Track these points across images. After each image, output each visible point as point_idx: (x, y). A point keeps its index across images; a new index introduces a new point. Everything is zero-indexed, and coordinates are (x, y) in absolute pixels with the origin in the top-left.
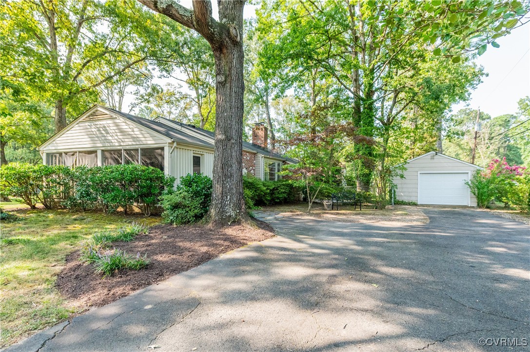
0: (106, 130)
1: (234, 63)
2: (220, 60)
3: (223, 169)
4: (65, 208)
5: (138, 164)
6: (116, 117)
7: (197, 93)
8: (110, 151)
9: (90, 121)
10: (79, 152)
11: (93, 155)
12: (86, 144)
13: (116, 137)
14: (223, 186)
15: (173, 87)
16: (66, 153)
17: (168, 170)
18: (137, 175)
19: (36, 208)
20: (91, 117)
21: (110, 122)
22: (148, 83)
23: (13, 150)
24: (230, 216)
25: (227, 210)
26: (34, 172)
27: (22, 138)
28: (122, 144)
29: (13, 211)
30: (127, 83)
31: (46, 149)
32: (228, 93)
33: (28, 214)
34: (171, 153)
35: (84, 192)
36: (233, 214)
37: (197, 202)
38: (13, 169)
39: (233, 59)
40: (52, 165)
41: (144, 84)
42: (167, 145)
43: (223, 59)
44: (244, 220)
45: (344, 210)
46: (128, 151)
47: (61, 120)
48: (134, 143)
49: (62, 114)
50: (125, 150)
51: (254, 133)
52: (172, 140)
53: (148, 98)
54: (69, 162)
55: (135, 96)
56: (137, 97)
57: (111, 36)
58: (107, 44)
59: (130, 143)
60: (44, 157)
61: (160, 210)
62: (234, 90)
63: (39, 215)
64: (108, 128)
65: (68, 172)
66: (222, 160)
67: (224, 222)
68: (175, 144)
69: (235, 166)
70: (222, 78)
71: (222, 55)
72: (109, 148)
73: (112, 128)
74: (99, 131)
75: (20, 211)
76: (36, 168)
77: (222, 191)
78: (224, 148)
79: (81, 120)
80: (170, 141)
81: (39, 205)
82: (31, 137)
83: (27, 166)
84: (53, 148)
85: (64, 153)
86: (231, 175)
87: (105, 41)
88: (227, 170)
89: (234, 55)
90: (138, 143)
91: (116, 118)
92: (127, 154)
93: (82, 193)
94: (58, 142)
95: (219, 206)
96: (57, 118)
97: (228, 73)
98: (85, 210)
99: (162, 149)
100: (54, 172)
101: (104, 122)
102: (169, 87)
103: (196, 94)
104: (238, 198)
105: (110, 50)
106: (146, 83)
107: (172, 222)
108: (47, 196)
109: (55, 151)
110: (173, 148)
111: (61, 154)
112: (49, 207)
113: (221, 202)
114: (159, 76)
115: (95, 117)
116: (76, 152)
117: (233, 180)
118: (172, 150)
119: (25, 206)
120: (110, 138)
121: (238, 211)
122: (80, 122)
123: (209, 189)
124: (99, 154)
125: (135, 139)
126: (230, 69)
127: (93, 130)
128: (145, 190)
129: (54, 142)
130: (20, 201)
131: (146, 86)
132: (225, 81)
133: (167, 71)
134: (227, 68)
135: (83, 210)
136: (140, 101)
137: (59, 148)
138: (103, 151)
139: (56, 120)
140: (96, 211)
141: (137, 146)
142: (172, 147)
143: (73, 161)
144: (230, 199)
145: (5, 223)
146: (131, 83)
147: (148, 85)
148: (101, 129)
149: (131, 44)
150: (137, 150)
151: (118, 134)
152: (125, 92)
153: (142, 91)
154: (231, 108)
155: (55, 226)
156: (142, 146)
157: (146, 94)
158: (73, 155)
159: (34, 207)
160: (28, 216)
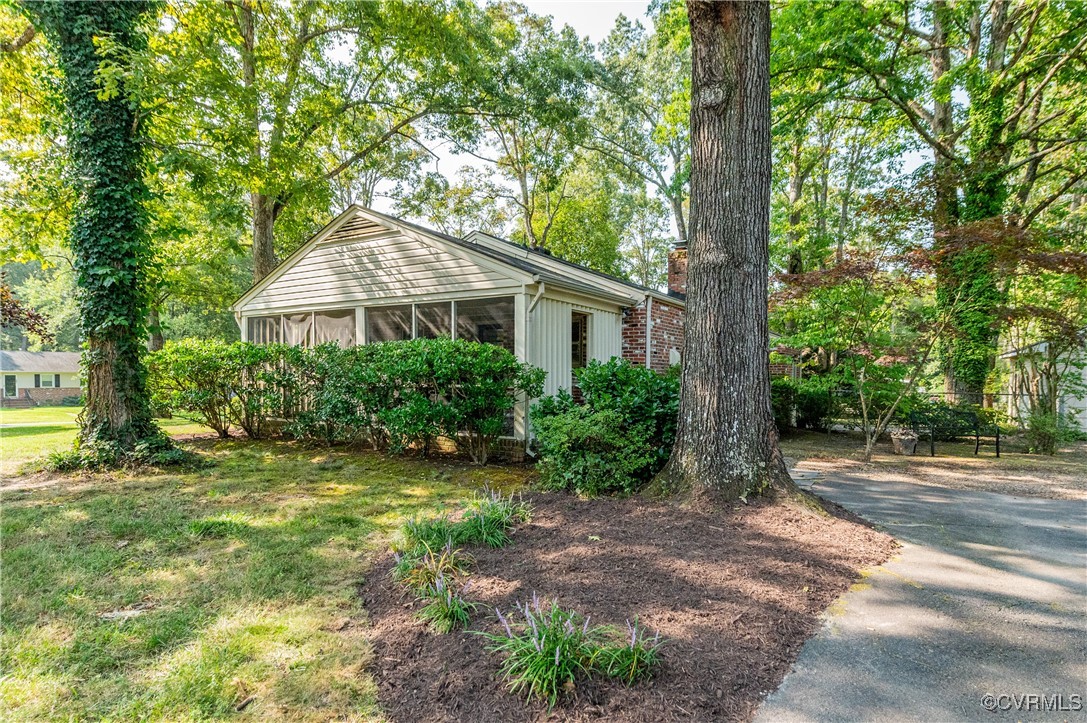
0: (376, 262)
1: (754, 48)
2: (710, 42)
3: (719, 347)
4: (289, 436)
5: (449, 339)
6: (400, 229)
7: (522, 186)
8: (383, 310)
9: (341, 241)
10: (317, 313)
11: (348, 319)
12: (328, 295)
13: (400, 277)
14: (720, 393)
15: (475, 174)
16: (288, 317)
17: (523, 351)
18: (464, 363)
19: (230, 436)
20: (344, 234)
21: (383, 242)
22: (418, 172)
23: (169, 316)
24: (741, 478)
25: (733, 462)
26: (230, 357)
27: (188, 293)
28: (413, 291)
29: (186, 442)
30: (378, 175)
31: (246, 308)
32: (733, 134)
33: (218, 450)
34: (531, 311)
35: (339, 405)
36: (749, 472)
37: (638, 436)
38: (188, 351)
39: (752, 36)
40: (265, 341)
41: (412, 175)
42: (523, 290)
43: (721, 39)
44: (785, 491)
45: (951, 454)
46: (427, 309)
47: (265, 251)
48: (441, 289)
49: (266, 237)
50: (418, 306)
51: (674, 266)
52: (537, 278)
53: (417, 203)
54: (295, 336)
55: (393, 201)
56: (398, 202)
57: (357, 70)
58: (350, 88)
59: (432, 289)
60: (243, 326)
61: (502, 449)
62: (750, 124)
63: (242, 455)
64: (380, 258)
65: (298, 359)
66: (716, 324)
67: (728, 494)
68: (542, 289)
69: (753, 339)
70: (716, 94)
71: (719, 30)
72: (382, 303)
73: (389, 256)
74: (360, 263)
75: (198, 441)
76: (232, 349)
77: (718, 407)
78: (722, 288)
79: (319, 242)
80: (530, 280)
81: (234, 430)
82: (205, 291)
83: (214, 346)
84: (262, 306)
85: (284, 316)
86: (743, 363)
87: (345, 83)
88: (732, 351)
89: (753, 26)
90: (449, 288)
91: (399, 232)
92: (423, 313)
93: (335, 406)
94: (272, 292)
95: (712, 449)
96: (257, 246)
97: (734, 77)
98: (333, 444)
99: (510, 300)
100: (267, 358)
101: (372, 244)
102: (467, 176)
103: (520, 188)
104: (762, 427)
105: (355, 100)
106: (415, 172)
107: (570, 486)
108: (252, 410)
109: (266, 312)
110: (535, 299)
111: (277, 319)
112: (257, 435)
113: (717, 438)
114: (454, 149)
115: (352, 232)
116: (308, 314)
117: (748, 378)
118: (533, 303)
119: (208, 431)
120: (385, 279)
121: (763, 464)
122: (318, 246)
123: (665, 400)
124: (360, 315)
125: (443, 276)
126: (741, 65)
127: (347, 262)
128: (481, 401)
129: (264, 293)
130: (200, 422)
131: (415, 178)
132: (727, 101)
133: (469, 137)
134: (732, 65)
135: (329, 444)
136: (403, 209)
137: (274, 305)
138: (368, 309)
139: (255, 251)
140: (358, 447)
141: (447, 296)
142: (532, 296)
143: (302, 333)
144: (740, 431)
145: (180, 473)
146: (385, 175)
147: (418, 177)
148: (365, 260)
149: (393, 86)
150: (446, 305)
151: (404, 269)
152: (374, 193)
153: (407, 189)
154: (742, 176)
155: (285, 486)
156: (459, 295)
157: (414, 196)
158: (303, 320)
159: (225, 434)
160: (220, 456)
